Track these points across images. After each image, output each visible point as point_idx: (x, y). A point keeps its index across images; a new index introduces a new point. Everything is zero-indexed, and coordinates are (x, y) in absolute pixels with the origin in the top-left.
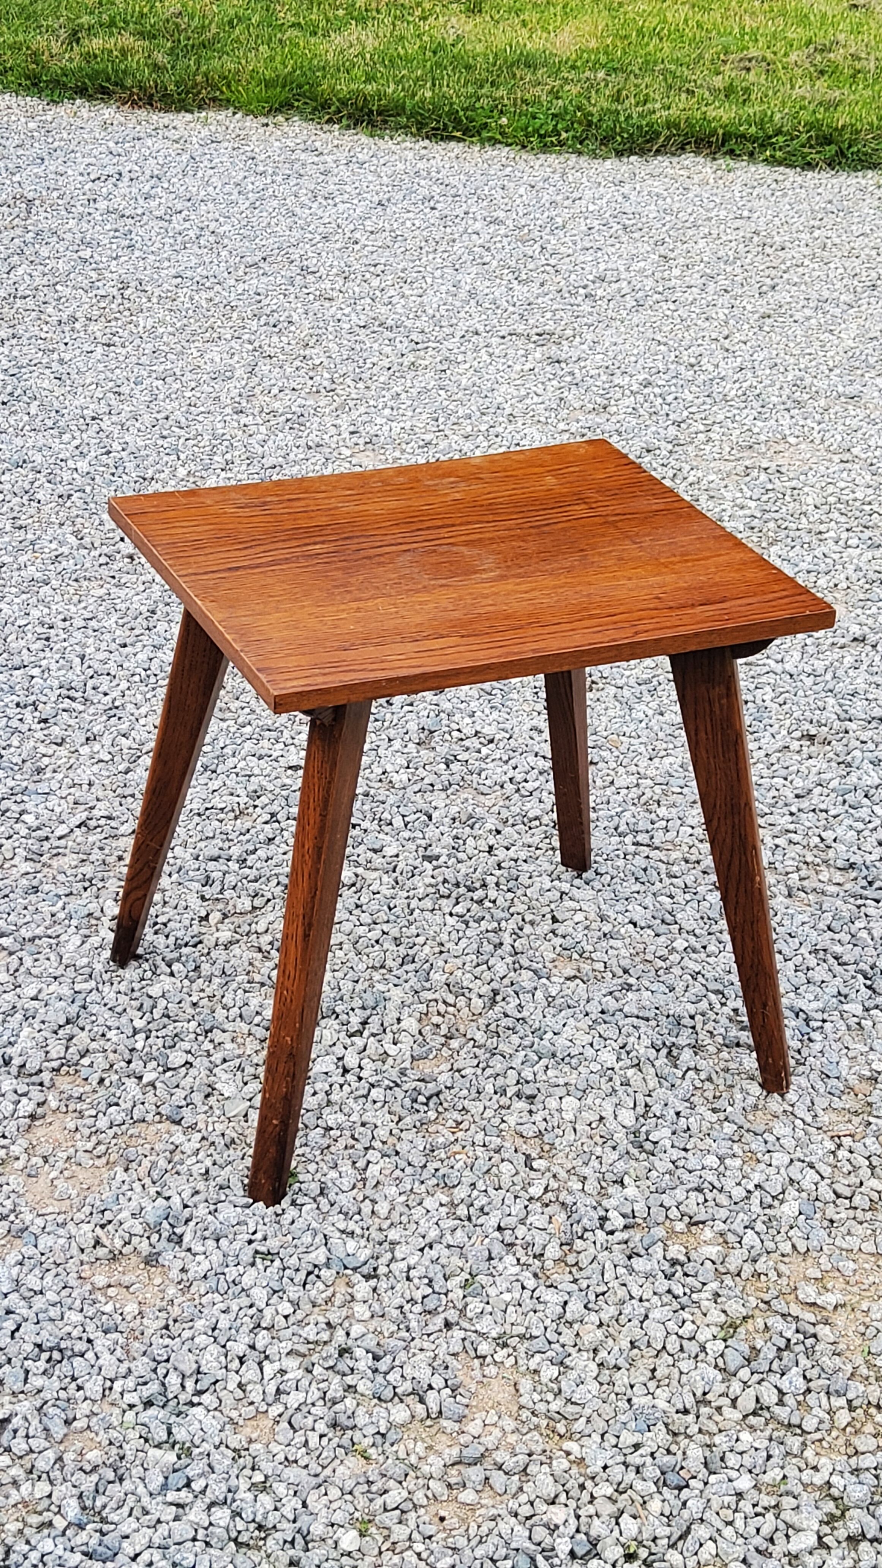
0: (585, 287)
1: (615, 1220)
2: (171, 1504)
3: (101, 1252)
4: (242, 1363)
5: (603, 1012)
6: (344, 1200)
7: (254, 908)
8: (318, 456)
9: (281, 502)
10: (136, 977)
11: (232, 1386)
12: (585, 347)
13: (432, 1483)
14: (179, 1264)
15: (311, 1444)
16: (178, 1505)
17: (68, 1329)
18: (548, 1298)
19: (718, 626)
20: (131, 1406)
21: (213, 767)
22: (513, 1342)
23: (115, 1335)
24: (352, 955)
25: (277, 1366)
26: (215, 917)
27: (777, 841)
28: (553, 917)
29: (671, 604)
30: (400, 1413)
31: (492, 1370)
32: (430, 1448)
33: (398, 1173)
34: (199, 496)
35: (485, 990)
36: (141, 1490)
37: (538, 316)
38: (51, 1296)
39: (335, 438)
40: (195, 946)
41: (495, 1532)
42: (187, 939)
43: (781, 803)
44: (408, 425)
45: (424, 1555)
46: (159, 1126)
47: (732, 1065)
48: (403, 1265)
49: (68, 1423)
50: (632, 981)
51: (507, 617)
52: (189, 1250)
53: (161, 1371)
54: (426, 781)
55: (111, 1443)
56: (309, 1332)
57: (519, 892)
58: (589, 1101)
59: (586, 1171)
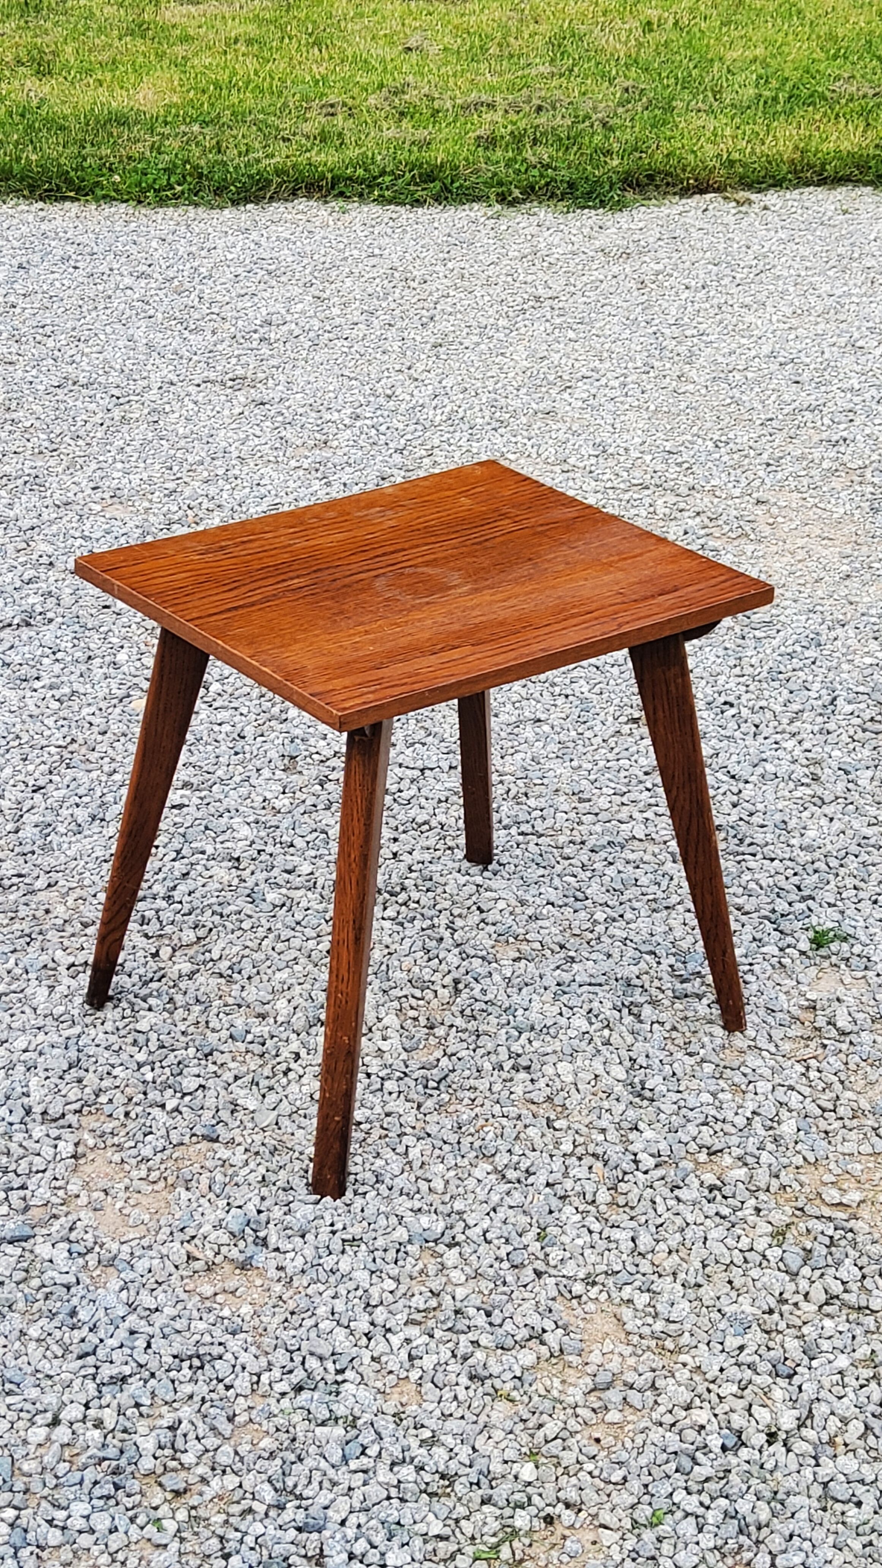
0: (255, 331)
1: (648, 1162)
2: (356, 1472)
3: (198, 1265)
4: (369, 1339)
5: (558, 984)
6: (399, 1182)
7: (199, 939)
8: (70, 514)
9: (237, 545)
10: (118, 1016)
11: (367, 1360)
12: (280, 388)
13: (579, 1411)
14: (273, 1264)
15: (460, 1397)
16: (365, 1472)
17: (197, 1337)
18: (617, 1236)
19: (684, 611)
20: (283, 1394)
21: (101, 816)
22: (601, 1279)
23: (243, 1335)
24: (310, 967)
25: (402, 1335)
26: (165, 953)
27: (645, 815)
28: (479, 908)
29: (634, 597)
30: (527, 1357)
31: (591, 1307)
32: (563, 1382)
33: (437, 1152)
34: (158, 547)
35: (448, 980)
36: (323, 1464)
37: (224, 362)
38: (169, 1311)
39: (80, 495)
40: (159, 980)
41: (648, 1442)
42: (150, 975)
43: (634, 782)
44: (145, 476)
45: (596, 1473)
46: (198, 1146)
47: (690, 1014)
48: (478, 1230)
49: (231, 1419)
50: (572, 954)
51: (501, 624)
52: (277, 1250)
53: (298, 1359)
54: (308, 802)
55: (278, 1430)
56: (418, 1302)
57: (440, 890)
58: (579, 1062)
59: (604, 1123)
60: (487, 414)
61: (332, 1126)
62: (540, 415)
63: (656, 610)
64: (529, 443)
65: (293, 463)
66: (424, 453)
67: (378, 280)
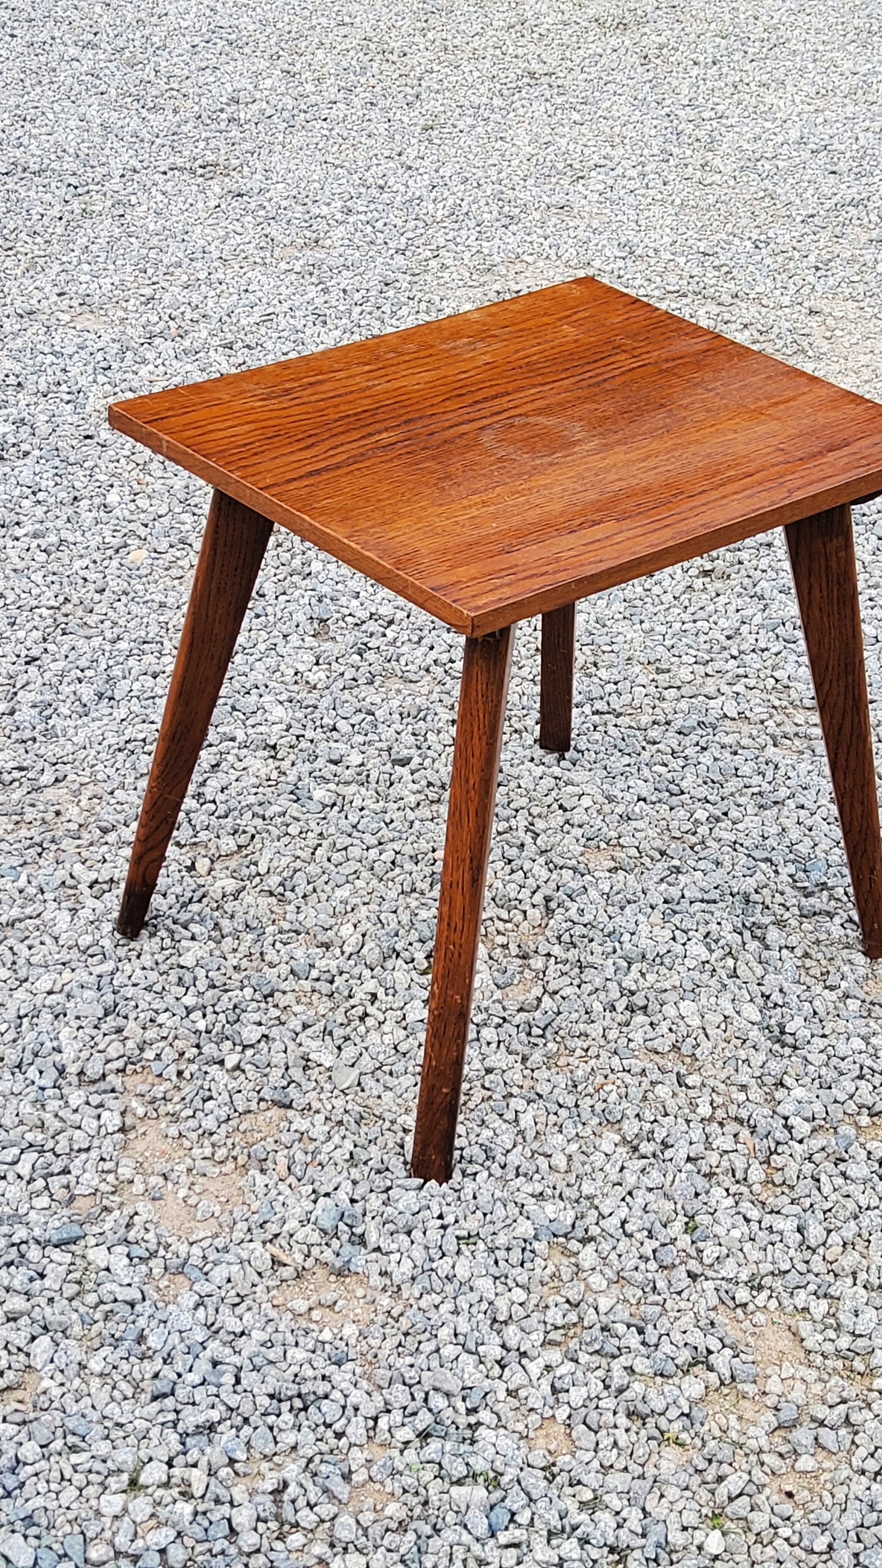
0: (222, 110)
1: (802, 1128)
2: (507, 1546)
3: (287, 1272)
4: (503, 1367)
5: (666, 902)
6: (514, 1158)
7: (239, 847)
8: (36, 326)
10: (157, 948)
11: (502, 1395)
12: (257, 176)
13: (765, 1457)
14: (375, 1269)
15: (621, 1444)
16: (516, 1546)
17: (295, 1369)
18: (781, 1226)
20: (407, 1443)
21: (109, 693)
22: (767, 1281)
23: (349, 1366)
24: (375, 881)
25: (541, 1362)
26: (203, 865)
28: (561, 807)
30: (693, 1387)
31: (760, 1318)
32: (740, 1418)
33: (553, 1118)
35: (538, 898)
36: (466, 1538)
37: (191, 146)
38: (258, 1335)
39: (45, 303)
40: (200, 901)
41: (851, 1496)
42: (188, 895)
44: (116, 280)
45: (795, 1539)
46: (269, 1114)
47: (823, 937)
48: (615, 1221)
49: (347, 1477)
50: (676, 862)
52: (378, 1249)
53: (420, 1396)
54: (348, 676)
55: (405, 1491)
56: (554, 1316)
57: (513, 784)
58: (704, 1001)
59: (743, 1079)
60: (495, 208)
61: (439, 1100)
62: (553, 209)
63: (829, 471)
64: (546, 243)
65: (283, 266)
66: (429, 253)
67: (352, 53)
